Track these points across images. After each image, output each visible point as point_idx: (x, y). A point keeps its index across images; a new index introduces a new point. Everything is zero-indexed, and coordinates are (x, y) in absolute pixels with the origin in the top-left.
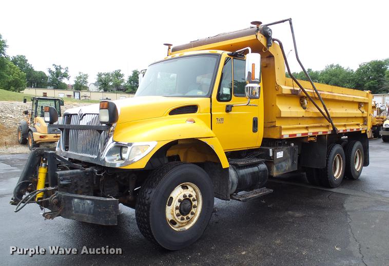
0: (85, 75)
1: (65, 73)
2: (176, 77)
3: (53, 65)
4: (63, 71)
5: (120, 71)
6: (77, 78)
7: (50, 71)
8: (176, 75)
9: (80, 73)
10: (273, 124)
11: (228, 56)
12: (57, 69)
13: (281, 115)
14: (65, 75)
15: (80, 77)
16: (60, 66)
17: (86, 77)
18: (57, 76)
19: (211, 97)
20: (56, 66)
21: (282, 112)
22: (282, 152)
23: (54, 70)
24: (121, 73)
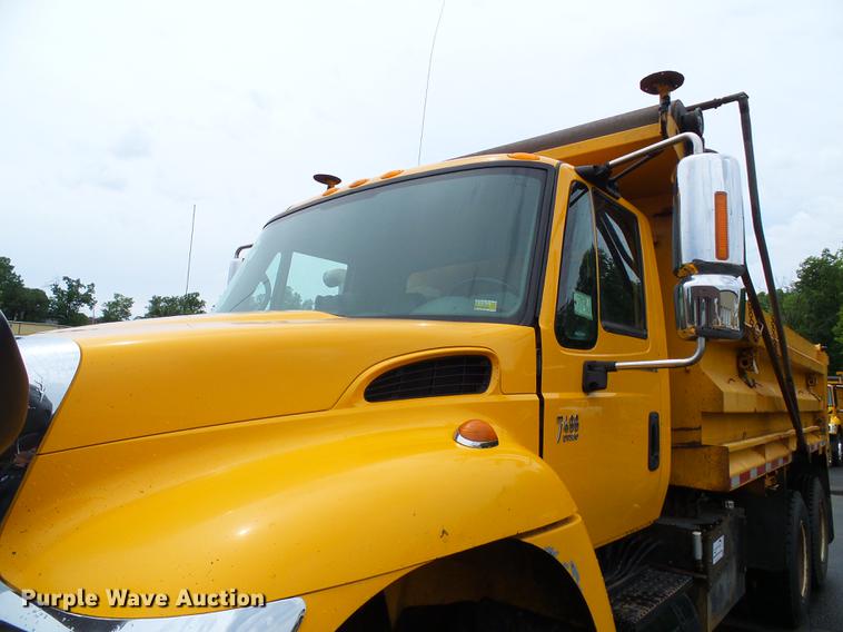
0: (126, 300)
1: (86, 294)
2: (344, 276)
3: (65, 278)
4: (82, 291)
5: (197, 294)
6: (109, 305)
7: (56, 290)
8: (345, 267)
9: (117, 296)
10: (691, 437)
11: (580, 179)
12: (70, 286)
13: (722, 405)
14: (87, 299)
15: (116, 304)
16: (78, 281)
17: (129, 302)
18: (70, 300)
19: (535, 323)
20: (69, 280)
21: (725, 396)
22: (722, 538)
23: (64, 287)
24: (199, 299)
